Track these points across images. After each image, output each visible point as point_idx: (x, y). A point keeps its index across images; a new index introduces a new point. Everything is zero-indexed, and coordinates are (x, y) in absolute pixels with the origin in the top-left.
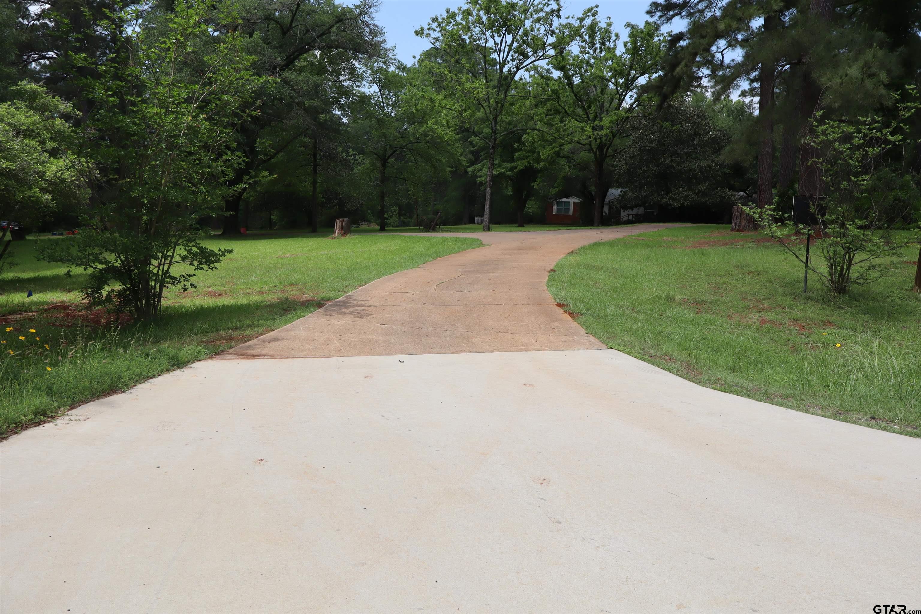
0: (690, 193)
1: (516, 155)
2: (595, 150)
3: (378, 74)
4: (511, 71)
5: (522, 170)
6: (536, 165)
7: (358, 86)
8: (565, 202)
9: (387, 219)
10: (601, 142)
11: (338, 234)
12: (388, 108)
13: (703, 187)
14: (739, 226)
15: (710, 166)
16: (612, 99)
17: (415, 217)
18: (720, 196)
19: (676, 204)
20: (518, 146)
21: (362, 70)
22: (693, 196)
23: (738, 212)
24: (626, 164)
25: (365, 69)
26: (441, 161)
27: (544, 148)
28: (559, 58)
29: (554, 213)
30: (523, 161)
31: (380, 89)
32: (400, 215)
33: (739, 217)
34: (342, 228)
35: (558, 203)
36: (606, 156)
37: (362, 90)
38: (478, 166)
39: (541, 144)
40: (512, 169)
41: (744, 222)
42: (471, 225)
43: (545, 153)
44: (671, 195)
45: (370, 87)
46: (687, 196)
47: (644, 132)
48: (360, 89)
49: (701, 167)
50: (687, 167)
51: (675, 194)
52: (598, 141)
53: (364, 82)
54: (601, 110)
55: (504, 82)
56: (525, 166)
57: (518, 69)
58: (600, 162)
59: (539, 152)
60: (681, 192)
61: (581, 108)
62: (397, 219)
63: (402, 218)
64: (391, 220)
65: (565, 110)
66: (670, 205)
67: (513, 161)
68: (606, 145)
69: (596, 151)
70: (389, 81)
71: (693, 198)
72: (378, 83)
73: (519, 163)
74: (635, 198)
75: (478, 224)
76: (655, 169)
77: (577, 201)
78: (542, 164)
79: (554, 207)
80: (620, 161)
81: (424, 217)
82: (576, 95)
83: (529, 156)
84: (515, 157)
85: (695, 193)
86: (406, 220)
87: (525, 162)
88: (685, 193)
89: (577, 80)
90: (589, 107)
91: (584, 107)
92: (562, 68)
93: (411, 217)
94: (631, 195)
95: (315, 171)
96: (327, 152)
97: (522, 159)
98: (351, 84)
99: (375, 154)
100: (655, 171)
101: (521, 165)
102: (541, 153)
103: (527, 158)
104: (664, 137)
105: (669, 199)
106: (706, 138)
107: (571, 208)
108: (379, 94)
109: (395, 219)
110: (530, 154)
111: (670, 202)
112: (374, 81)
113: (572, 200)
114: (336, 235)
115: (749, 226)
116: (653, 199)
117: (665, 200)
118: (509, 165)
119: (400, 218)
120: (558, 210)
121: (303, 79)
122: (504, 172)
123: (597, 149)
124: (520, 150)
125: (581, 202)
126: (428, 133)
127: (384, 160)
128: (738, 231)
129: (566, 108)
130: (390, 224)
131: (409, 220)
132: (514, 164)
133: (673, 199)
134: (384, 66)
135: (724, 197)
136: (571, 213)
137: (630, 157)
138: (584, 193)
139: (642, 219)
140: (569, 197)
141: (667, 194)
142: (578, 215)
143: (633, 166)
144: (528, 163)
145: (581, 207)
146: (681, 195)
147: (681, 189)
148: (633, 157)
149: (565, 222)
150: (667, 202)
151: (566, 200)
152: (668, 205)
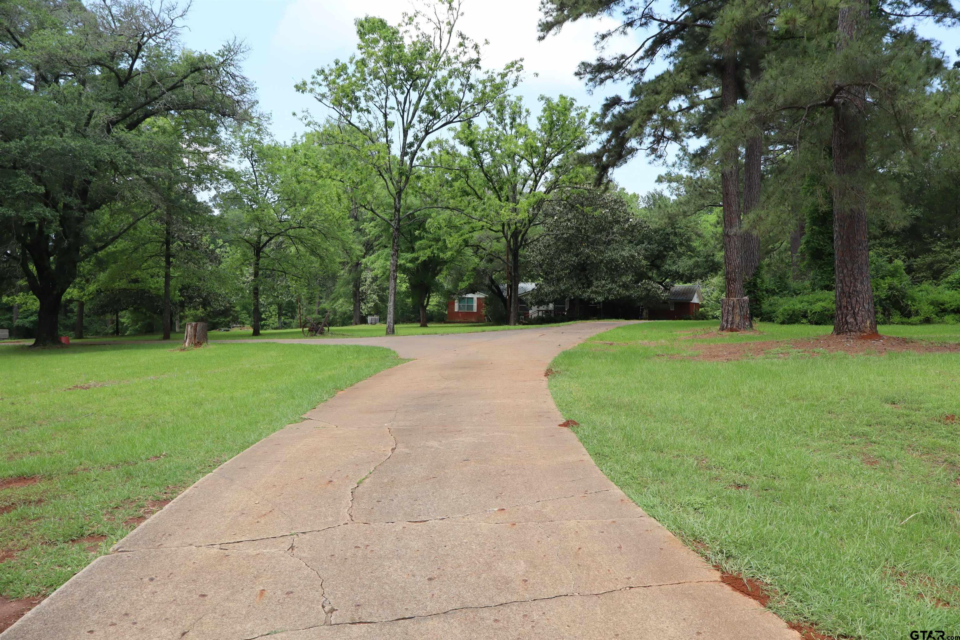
0: (614, 286)
1: (418, 244)
2: (509, 237)
3: (251, 147)
4: (417, 136)
5: (425, 261)
6: (442, 255)
7: (225, 161)
8: (468, 298)
9: (265, 320)
10: (516, 228)
11: (189, 344)
12: (263, 187)
13: (627, 278)
14: (732, 323)
15: (633, 256)
16: (526, 181)
17: (298, 316)
18: (646, 289)
19: (600, 299)
20: (420, 234)
21: (230, 141)
22: (618, 289)
23: (729, 305)
24: (541, 254)
25: (233, 140)
26: (330, 250)
27: (450, 235)
28: (467, 132)
29: (456, 310)
30: (426, 251)
31: (252, 164)
32: (280, 315)
33: (731, 312)
34: (195, 336)
35: (461, 300)
37: (230, 165)
38: (372, 257)
39: (446, 232)
40: (413, 261)
41: (737, 319)
42: (363, 325)
43: (453, 241)
44: (594, 288)
45: (240, 162)
46: (611, 289)
47: (560, 218)
48: (228, 164)
49: (624, 257)
50: (609, 256)
51: (597, 287)
52: (513, 227)
53: (232, 156)
54: (514, 192)
55: (409, 150)
56: (428, 257)
57: (427, 133)
58: (514, 251)
59: (445, 240)
60: (604, 285)
61: (491, 190)
62: (277, 320)
63: (283, 318)
64: (270, 321)
65: (475, 191)
66: (593, 299)
67: (413, 250)
68: (521, 232)
69: (510, 239)
70: (264, 154)
71: (618, 291)
72: (250, 157)
73: (421, 253)
74: (552, 292)
75: (371, 323)
76: (574, 259)
77: (481, 296)
78: (449, 254)
79: (456, 305)
80: (533, 251)
81: (308, 317)
82: (486, 175)
83: (432, 245)
84: (416, 247)
85: (619, 286)
86: (287, 321)
87: (428, 252)
88: (609, 286)
89: (487, 159)
90: (501, 189)
91: (495, 188)
92: (471, 144)
93: (293, 317)
94: (547, 289)
95: (168, 263)
96: (188, 242)
97: (423, 249)
98: (216, 157)
99: (247, 242)
100: (574, 262)
101: (423, 256)
102: (447, 241)
103: (430, 247)
104: (581, 224)
105: (592, 292)
106: (627, 226)
107: (475, 305)
108: (251, 170)
109: (274, 320)
110: (433, 243)
111: (593, 296)
112: (245, 155)
113: (475, 296)
114: (187, 344)
115: (744, 324)
116: (573, 293)
117: (587, 294)
118: (410, 256)
119: (279, 318)
120: (459, 306)
121: (145, 140)
122: (404, 264)
123: (512, 236)
124: (421, 238)
125: (486, 298)
126: (313, 216)
127: (258, 249)
128: (732, 330)
129: (476, 189)
130: (269, 325)
131: (291, 320)
132: (415, 255)
133: (596, 293)
134: (258, 137)
135: (650, 290)
136: (475, 310)
137: (544, 246)
138: (490, 288)
139: (552, 315)
140: (474, 293)
141: (589, 287)
142: (483, 312)
143: (549, 256)
144: (432, 252)
145: (486, 303)
146: (604, 288)
147: (603, 282)
148: (548, 246)
149: (469, 320)
150: (589, 296)
151: (470, 296)
152: (590, 299)
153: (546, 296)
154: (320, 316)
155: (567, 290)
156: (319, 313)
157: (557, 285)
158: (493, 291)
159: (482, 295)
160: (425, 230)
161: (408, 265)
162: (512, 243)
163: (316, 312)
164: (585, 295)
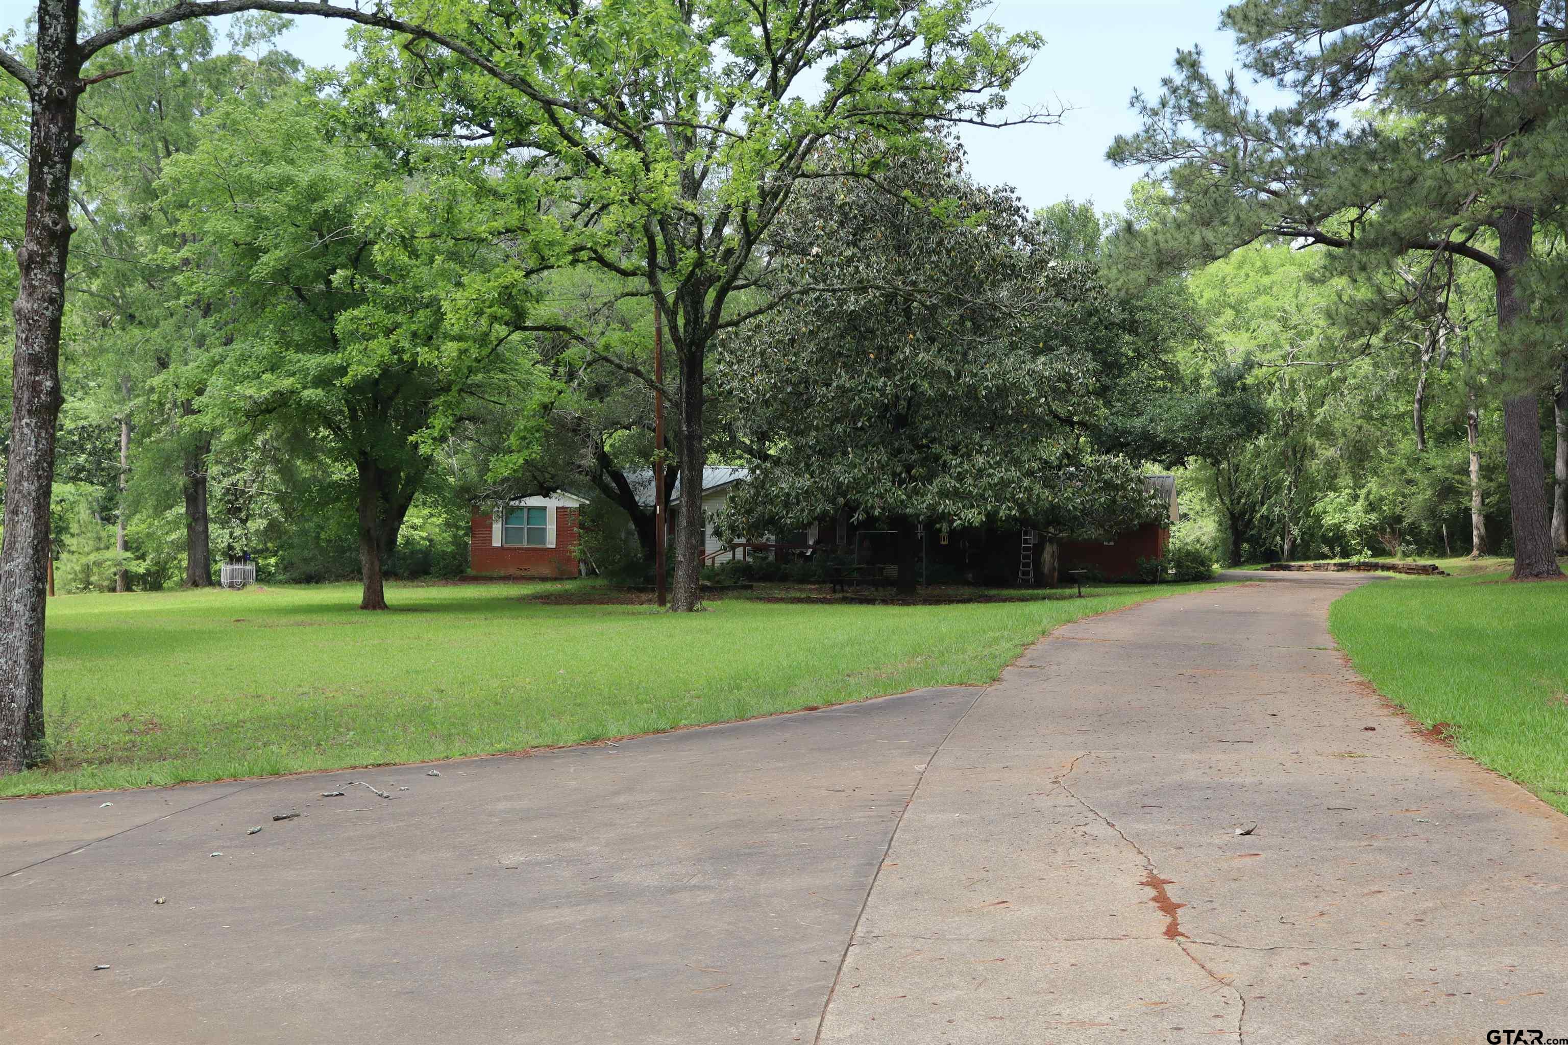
0: (1014, 473)
1: (344, 320)
2: (671, 296)
5: (365, 378)
6: (424, 355)
8: (530, 509)
10: (699, 263)
19: (973, 516)
22: (1026, 483)
24: (765, 366)
27: (459, 284)
29: (497, 542)
30: (372, 344)
35: (510, 513)
36: (715, 325)
40: (323, 380)
44: (947, 482)
46: (1004, 483)
51: (960, 478)
56: (381, 363)
58: (687, 348)
60: (980, 471)
66: (946, 517)
67: (333, 343)
69: (676, 303)
71: (1029, 490)
73: (354, 350)
75: (231, 586)
76: (880, 384)
77: (569, 504)
79: (497, 528)
83: (397, 326)
84: (338, 330)
85: (1031, 474)
87: (380, 348)
88: (999, 474)
97: (368, 337)
100: (882, 391)
101: (362, 361)
102: (445, 307)
103: (388, 332)
105: (943, 494)
107: (551, 528)
110: (399, 315)
111: (946, 505)
113: (552, 503)
116: (881, 496)
117: (929, 499)
118: (315, 362)
120: (506, 533)
122: (293, 391)
123: (680, 296)
124: (357, 299)
125: (582, 506)
132: (334, 358)
133: (955, 495)
136: (551, 541)
138: (596, 479)
139: (771, 557)
140: (546, 492)
141: (929, 478)
142: (575, 550)
143: (794, 377)
144: (395, 351)
145: (582, 526)
146: (984, 481)
147: (980, 460)
148: (793, 341)
149: (533, 572)
150: (932, 508)
151: (535, 501)
152: (935, 518)
153: (787, 505)
154: (129, 554)
155: (856, 485)
156: (126, 546)
157: (823, 469)
158: (605, 489)
159: (571, 502)
160: (370, 271)
161: (311, 394)
162: (681, 322)
163: (119, 544)
164: (921, 505)
